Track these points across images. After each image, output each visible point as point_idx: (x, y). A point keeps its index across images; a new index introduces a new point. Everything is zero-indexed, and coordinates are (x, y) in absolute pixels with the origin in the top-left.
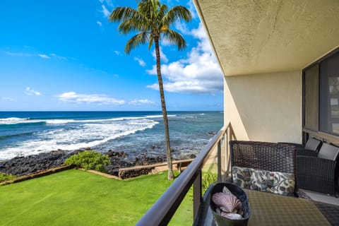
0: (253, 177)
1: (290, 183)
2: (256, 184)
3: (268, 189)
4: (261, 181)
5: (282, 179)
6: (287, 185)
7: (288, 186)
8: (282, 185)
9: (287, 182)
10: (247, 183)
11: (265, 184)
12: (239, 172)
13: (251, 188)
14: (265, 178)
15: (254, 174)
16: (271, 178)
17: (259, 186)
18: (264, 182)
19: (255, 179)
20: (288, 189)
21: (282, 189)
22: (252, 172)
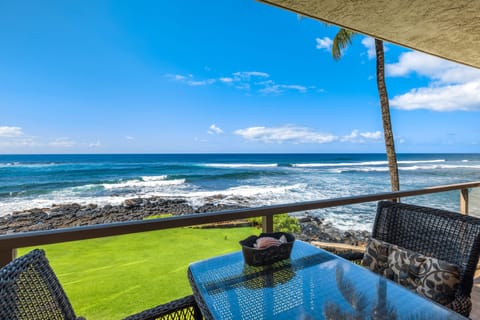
0: (392, 257)
1: (446, 278)
2: (394, 268)
3: (409, 280)
4: (400, 265)
5: (433, 269)
6: (438, 279)
7: (441, 283)
8: (431, 278)
9: (440, 275)
10: (380, 264)
11: (405, 271)
12: (371, 246)
13: (385, 272)
14: (407, 261)
15: (394, 253)
16: (417, 264)
17: (397, 272)
18: (405, 268)
19: (394, 261)
20: (440, 287)
21: (430, 284)
22: (392, 250)
